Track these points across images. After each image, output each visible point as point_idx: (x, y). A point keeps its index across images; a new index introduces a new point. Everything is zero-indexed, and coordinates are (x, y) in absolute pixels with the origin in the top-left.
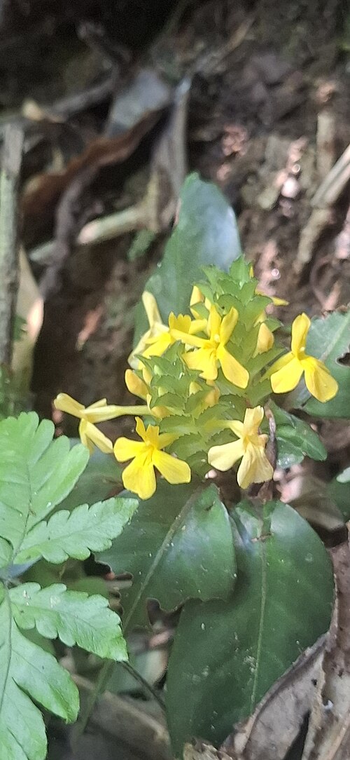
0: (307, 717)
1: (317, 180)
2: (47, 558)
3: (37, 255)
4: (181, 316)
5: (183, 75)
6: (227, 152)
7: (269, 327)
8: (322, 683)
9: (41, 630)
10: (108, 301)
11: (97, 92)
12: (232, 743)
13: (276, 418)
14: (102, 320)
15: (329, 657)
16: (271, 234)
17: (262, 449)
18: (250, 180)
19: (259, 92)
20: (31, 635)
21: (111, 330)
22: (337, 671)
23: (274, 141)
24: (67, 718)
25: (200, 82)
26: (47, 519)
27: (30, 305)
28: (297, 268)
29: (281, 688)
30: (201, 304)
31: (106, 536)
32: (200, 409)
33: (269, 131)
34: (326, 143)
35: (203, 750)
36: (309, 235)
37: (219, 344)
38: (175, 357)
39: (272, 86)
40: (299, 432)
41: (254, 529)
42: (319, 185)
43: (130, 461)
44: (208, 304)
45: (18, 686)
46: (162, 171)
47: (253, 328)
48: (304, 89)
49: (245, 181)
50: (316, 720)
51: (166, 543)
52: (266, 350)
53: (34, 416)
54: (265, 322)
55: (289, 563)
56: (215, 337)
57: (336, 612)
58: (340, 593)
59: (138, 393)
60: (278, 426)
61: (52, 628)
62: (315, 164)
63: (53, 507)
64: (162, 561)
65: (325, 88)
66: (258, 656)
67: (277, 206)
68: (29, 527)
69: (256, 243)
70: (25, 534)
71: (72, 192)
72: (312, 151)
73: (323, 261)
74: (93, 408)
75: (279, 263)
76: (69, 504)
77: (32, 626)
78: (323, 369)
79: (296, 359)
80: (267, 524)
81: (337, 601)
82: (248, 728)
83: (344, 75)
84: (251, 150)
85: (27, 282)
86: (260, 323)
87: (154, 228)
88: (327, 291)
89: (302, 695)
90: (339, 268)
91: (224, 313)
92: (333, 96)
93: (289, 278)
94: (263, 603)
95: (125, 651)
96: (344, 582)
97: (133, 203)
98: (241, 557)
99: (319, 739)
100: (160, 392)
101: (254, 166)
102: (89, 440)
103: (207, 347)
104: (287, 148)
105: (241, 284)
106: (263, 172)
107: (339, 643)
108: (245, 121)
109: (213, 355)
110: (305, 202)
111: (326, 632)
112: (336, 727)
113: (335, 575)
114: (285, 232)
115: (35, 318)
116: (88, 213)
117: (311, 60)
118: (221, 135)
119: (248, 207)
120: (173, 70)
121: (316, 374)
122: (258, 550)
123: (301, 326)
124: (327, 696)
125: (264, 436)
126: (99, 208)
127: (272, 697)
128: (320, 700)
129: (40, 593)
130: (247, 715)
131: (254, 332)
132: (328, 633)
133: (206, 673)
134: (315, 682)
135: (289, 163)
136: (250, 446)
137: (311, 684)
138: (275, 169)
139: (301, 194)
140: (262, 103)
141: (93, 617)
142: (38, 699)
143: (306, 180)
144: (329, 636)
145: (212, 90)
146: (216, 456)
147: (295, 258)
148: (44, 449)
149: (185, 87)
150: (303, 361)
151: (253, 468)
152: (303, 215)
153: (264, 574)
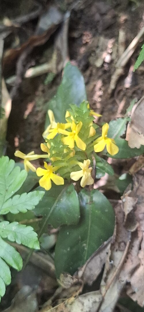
0: (104, 265)
1: (118, 57)
2: (12, 212)
3: (9, 81)
4: (61, 123)
5: (67, 9)
6: (84, 42)
7: (94, 127)
8: (110, 254)
9: (9, 238)
10: (37, 99)
11: (33, 14)
12: (77, 274)
13: (96, 159)
14: (34, 107)
15: (113, 245)
16: (100, 77)
17: (90, 174)
18: (93, 54)
19: (97, 17)
20: (6, 240)
21: (38, 112)
22: (115, 249)
23: (102, 39)
24: (18, 269)
25: (74, 12)
26: (12, 197)
27: (6, 102)
28: (110, 91)
29: (96, 255)
30: (69, 117)
31: (33, 204)
32: (68, 157)
33: (100, 34)
34: (122, 43)
35: (67, 276)
36: (114, 78)
37: (75, 134)
38: (59, 139)
39: (103, 15)
40: (104, 165)
41: (87, 200)
42: (118, 59)
43: (42, 176)
44: (72, 118)
45: (2, 258)
46: (59, 50)
47: (88, 127)
48: (115, 17)
49: (90, 55)
50: (107, 267)
51: (55, 205)
52: (93, 135)
53: (7, 158)
54: (93, 126)
55: (100, 212)
56: (74, 131)
57: (115, 229)
58: (117, 223)
59: (45, 151)
60: (97, 162)
61: (13, 238)
62: (118, 51)
63: (14, 193)
64: (53, 210)
65: (123, 18)
66: (87, 243)
67: (102, 66)
68: (5, 200)
69: (94, 80)
70: (4, 203)
71: (23, 57)
72: (116, 45)
73: (119, 88)
74: (29, 155)
75: (103, 89)
76: (20, 192)
77: (6, 237)
78: (113, 143)
79: (103, 139)
80: (92, 198)
81: (116, 226)
82: (83, 269)
83: (131, 12)
84: (93, 42)
85: (5, 92)
86: (91, 126)
87: (55, 72)
88: (121, 100)
89: (103, 258)
90: (126, 92)
91: (77, 122)
92: (126, 21)
93: (106, 95)
94: (89, 226)
95: (39, 245)
96: (119, 219)
97: (47, 61)
98: (82, 210)
99: (108, 273)
100: (53, 152)
101: (94, 49)
102: (28, 167)
103: (71, 135)
104: (107, 42)
105: (84, 112)
106: (98, 51)
107: (116, 240)
108: (91, 29)
109: (73, 139)
110: (113, 65)
111: (111, 236)
112: (114, 269)
113: (115, 216)
114: (105, 76)
115: (8, 107)
116: (29, 65)
117: (118, 5)
118: (82, 35)
119: (92, 66)
120: (64, 6)
121: (111, 145)
122: (88, 208)
123: (105, 128)
124: (111, 259)
125: (91, 168)
126: (33, 63)
127: (92, 258)
128: (108, 260)
129: (9, 225)
130: (83, 264)
131: (88, 130)
132: (112, 237)
133: (69, 249)
134: (107, 253)
135: (108, 49)
136: (85, 173)
137: (106, 254)
138: (102, 50)
139: (112, 61)
140: (98, 21)
141: (28, 234)
142: (8, 262)
143: (114, 56)
144: (113, 238)
145: (79, 15)
146: (73, 176)
147: (109, 87)
148: (11, 171)
149: (68, 15)
150: (106, 140)
151: (87, 180)
152: (112, 70)
153: (90, 216)
